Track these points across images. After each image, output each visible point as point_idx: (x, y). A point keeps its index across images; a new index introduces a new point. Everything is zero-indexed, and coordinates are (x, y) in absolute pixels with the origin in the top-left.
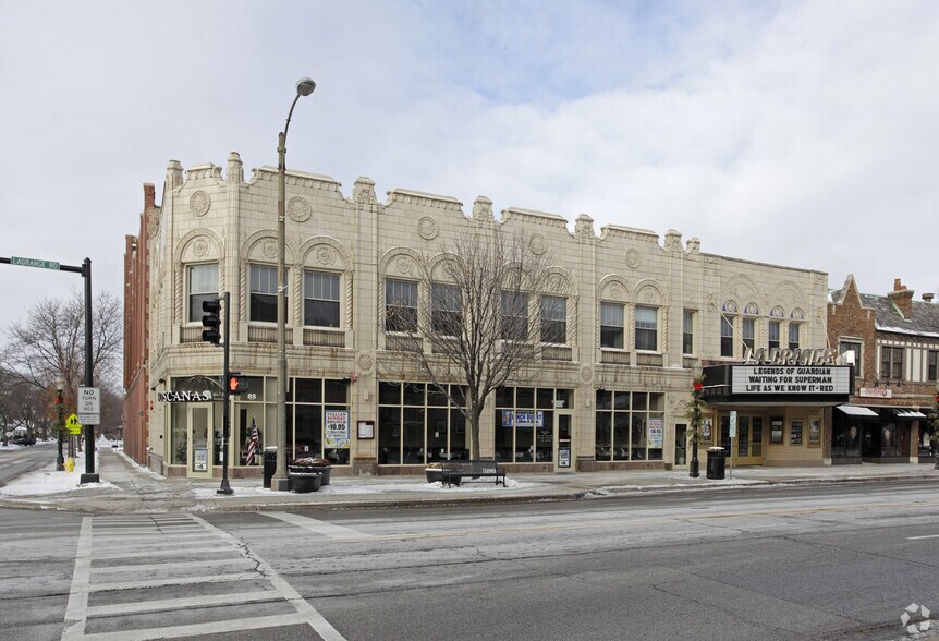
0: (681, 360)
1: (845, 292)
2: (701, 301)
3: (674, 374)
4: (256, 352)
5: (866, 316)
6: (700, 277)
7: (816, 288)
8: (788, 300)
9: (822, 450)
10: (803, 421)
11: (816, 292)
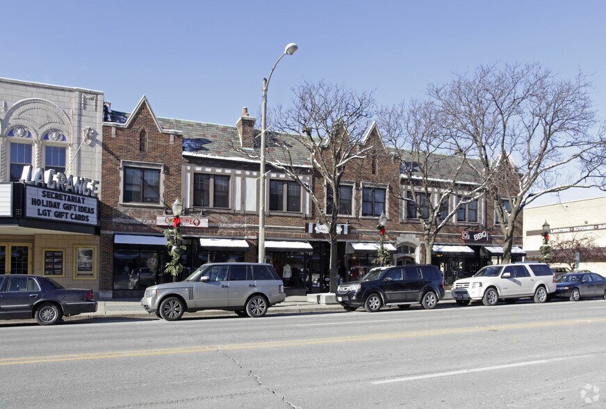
1: (133, 114)
5: (168, 141)
7: (85, 108)
8: (40, 120)
9: (98, 282)
10: (64, 251)
11: (84, 112)
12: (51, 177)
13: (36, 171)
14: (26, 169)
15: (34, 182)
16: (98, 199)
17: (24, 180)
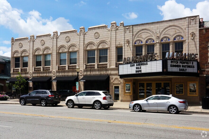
0: (115, 64)
2: (123, 43)
7: (190, 24)
8: (172, 33)
9: (199, 97)
10: (183, 84)
11: (190, 26)
12: (177, 55)
13: (171, 53)
14: (167, 53)
15: (170, 58)
16: (197, 61)
17: (167, 58)
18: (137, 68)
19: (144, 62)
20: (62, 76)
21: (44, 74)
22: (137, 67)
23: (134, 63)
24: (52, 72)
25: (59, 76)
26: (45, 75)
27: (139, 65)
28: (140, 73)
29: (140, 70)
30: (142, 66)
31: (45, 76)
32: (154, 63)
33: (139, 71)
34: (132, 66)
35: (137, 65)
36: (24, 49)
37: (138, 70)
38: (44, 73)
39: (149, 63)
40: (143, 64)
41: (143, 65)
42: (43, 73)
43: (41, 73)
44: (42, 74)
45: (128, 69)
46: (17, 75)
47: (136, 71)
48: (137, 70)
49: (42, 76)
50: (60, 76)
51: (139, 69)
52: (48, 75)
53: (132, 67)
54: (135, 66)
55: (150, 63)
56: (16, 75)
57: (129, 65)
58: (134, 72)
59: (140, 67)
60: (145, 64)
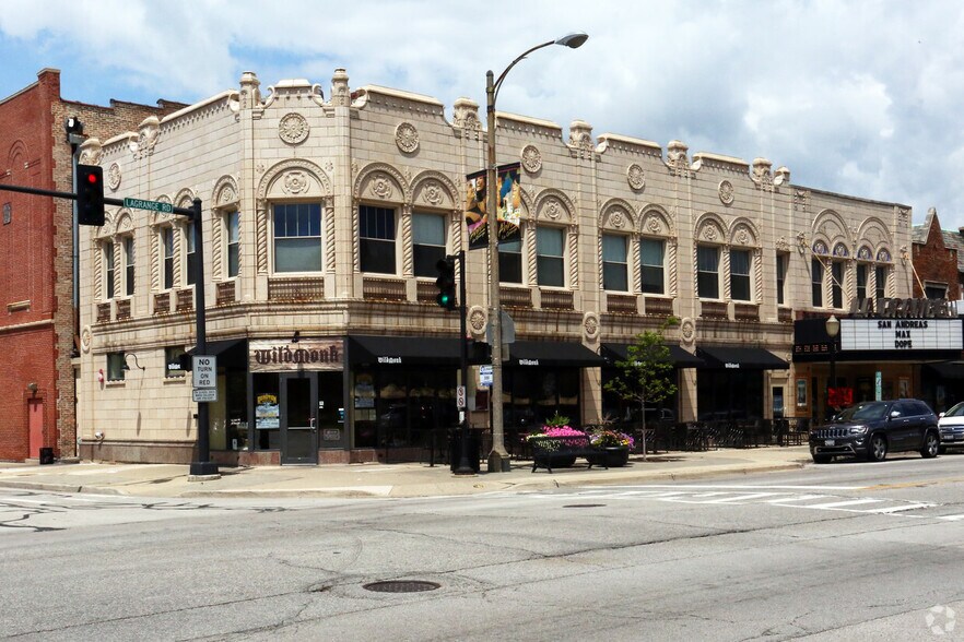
0: (776, 311)
1: (928, 229)
2: (791, 241)
3: (771, 328)
4: (371, 309)
5: (948, 256)
6: (790, 213)
7: (900, 224)
8: (874, 240)
11: (900, 229)
18: (898, 334)
19: (919, 318)
20: (621, 342)
21: (543, 327)
22: (898, 330)
23: (891, 318)
24: (584, 321)
25: (609, 341)
26: (550, 329)
27: (904, 325)
28: (907, 348)
29: (907, 340)
30: (912, 330)
31: (552, 337)
32: (942, 324)
33: (905, 343)
34: (885, 326)
35: (898, 326)
36: (431, 169)
37: (903, 340)
38: (545, 320)
39: (931, 323)
40: (914, 325)
41: (916, 327)
42: (543, 318)
43: (535, 318)
44: (536, 323)
45: (871, 335)
46: (388, 319)
47: (896, 342)
48: (899, 340)
49: (536, 337)
50: (615, 342)
51: (904, 336)
52: (562, 330)
53: (885, 330)
54: (893, 329)
55: (934, 325)
56: (381, 320)
57: (874, 323)
58: (891, 346)
59: (908, 332)
60: (921, 326)
